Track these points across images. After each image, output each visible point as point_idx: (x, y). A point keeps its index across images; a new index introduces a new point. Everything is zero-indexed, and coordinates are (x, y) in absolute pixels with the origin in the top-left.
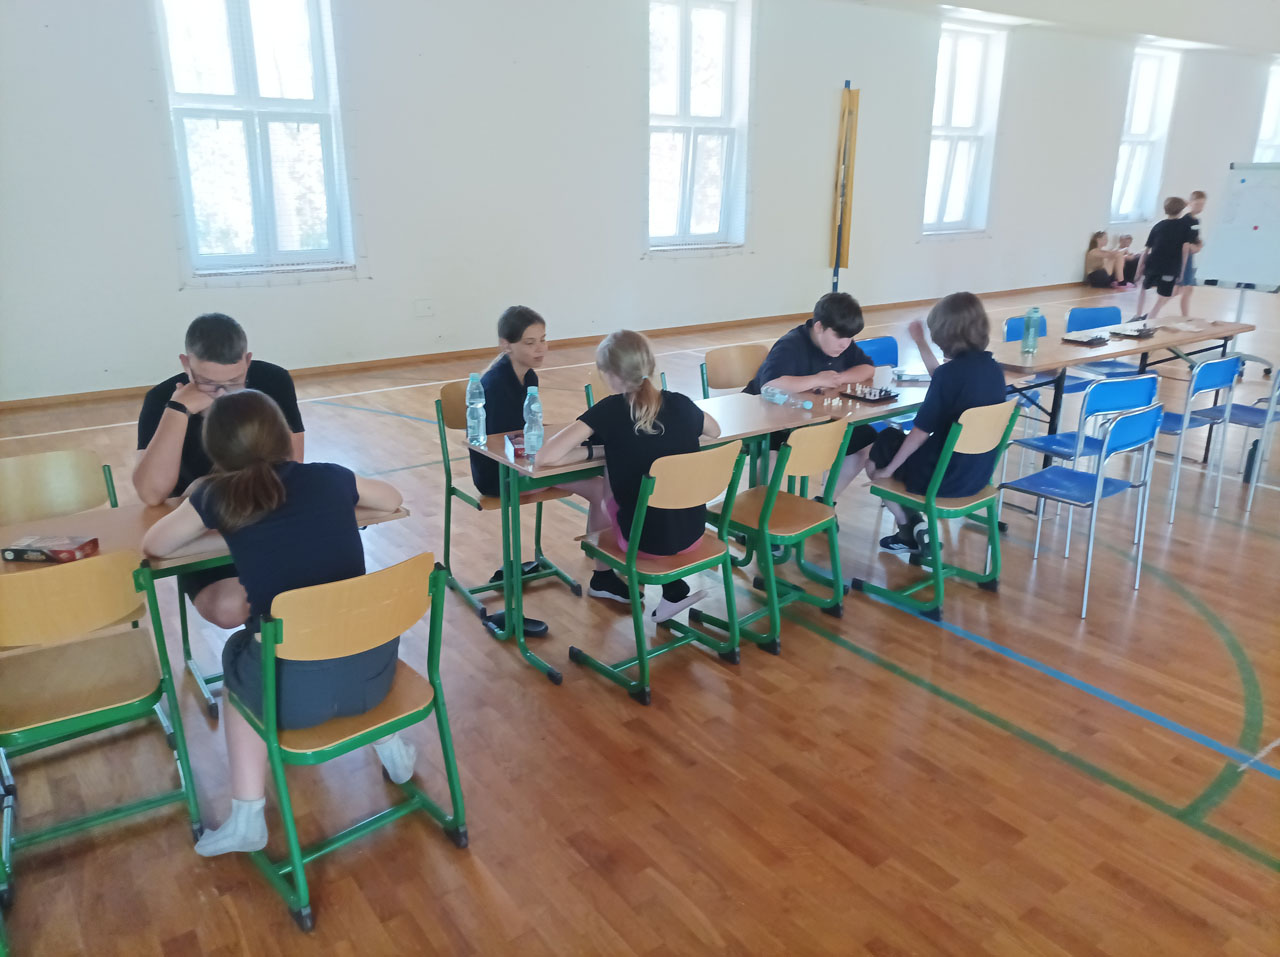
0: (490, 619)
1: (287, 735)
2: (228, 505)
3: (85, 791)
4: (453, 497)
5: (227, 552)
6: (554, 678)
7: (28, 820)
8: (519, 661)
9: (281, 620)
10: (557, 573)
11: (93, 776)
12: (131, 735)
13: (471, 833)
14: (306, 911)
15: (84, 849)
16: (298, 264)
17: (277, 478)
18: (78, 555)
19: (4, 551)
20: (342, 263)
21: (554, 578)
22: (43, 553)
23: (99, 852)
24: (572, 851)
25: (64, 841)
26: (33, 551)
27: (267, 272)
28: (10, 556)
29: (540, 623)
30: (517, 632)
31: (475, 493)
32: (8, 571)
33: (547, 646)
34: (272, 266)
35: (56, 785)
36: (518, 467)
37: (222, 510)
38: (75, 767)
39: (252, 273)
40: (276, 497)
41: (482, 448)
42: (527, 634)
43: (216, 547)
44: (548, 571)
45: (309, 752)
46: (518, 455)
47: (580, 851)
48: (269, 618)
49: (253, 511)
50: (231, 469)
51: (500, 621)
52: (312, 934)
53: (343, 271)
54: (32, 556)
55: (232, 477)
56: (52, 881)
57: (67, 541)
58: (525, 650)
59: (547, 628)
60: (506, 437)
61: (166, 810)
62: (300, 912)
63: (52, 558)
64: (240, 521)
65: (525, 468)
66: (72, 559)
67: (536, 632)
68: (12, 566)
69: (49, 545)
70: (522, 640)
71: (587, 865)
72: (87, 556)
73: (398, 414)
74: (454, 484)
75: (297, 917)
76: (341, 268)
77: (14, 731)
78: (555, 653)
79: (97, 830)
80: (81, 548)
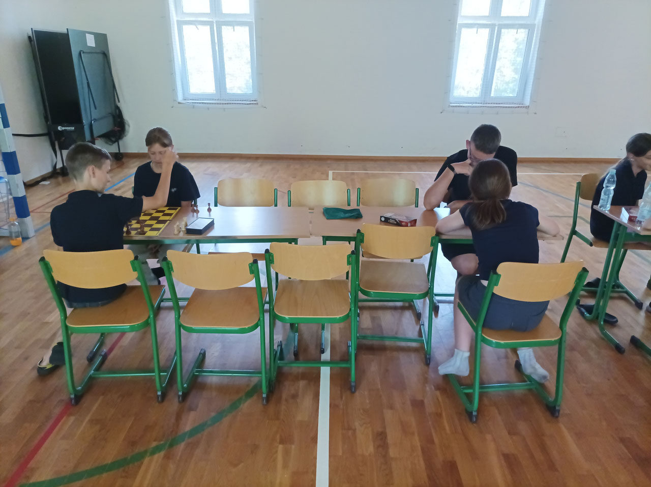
0: (582, 306)
1: (485, 330)
2: (479, 217)
3: (383, 325)
4: (574, 236)
5: (471, 238)
6: (619, 349)
7: (363, 329)
8: (597, 333)
9: (500, 275)
10: (627, 293)
11: (387, 320)
12: (403, 308)
13: (561, 412)
14: (475, 413)
15: (383, 349)
16: (499, 104)
17: (503, 207)
18: (409, 224)
19: (381, 217)
20: (522, 104)
21: (625, 295)
22: (396, 221)
23: (388, 352)
24: (621, 446)
25: (376, 342)
26: (392, 219)
27: (483, 106)
28: (383, 219)
29: (614, 317)
30: (599, 318)
31: (590, 236)
32: (380, 224)
33: (616, 330)
34: (486, 104)
35: (373, 319)
36: (630, 226)
37: (475, 220)
38: (380, 313)
39: (476, 107)
40: (502, 218)
41: (607, 212)
42: (605, 321)
43: (467, 234)
44: (620, 290)
45: (494, 341)
46: (631, 219)
47: (627, 447)
48: (495, 273)
49: (490, 223)
50: (479, 199)
51: (589, 309)
52: (475, 425)
53: (522, 109)
54: (391, 221)
55: (482, 203)
56: (371, 356)
57: (405, 218)
58: (602, 329)
59: (617, 321)
60: (623, 209)
61: (414, 344)
62: (472, 413)
63: (399, 224)
64: (484, 226)
65: (635, 228)
66: (407, 226)
67: (611, 321)
68: (382, 223)
69: (399, 218)
70: (602, 323)
71: (631, 457)
72: (411, 226)
73: (537, 187)
74: (577, 229)
75: (470, 414)
76: (521, 107)
77: (372, 291)
78: (621, 336)
79: (388, 343)
80: (411, 222)
